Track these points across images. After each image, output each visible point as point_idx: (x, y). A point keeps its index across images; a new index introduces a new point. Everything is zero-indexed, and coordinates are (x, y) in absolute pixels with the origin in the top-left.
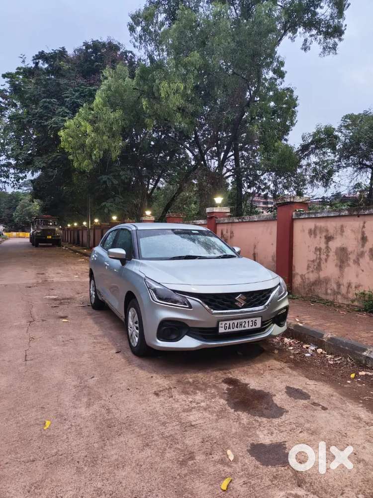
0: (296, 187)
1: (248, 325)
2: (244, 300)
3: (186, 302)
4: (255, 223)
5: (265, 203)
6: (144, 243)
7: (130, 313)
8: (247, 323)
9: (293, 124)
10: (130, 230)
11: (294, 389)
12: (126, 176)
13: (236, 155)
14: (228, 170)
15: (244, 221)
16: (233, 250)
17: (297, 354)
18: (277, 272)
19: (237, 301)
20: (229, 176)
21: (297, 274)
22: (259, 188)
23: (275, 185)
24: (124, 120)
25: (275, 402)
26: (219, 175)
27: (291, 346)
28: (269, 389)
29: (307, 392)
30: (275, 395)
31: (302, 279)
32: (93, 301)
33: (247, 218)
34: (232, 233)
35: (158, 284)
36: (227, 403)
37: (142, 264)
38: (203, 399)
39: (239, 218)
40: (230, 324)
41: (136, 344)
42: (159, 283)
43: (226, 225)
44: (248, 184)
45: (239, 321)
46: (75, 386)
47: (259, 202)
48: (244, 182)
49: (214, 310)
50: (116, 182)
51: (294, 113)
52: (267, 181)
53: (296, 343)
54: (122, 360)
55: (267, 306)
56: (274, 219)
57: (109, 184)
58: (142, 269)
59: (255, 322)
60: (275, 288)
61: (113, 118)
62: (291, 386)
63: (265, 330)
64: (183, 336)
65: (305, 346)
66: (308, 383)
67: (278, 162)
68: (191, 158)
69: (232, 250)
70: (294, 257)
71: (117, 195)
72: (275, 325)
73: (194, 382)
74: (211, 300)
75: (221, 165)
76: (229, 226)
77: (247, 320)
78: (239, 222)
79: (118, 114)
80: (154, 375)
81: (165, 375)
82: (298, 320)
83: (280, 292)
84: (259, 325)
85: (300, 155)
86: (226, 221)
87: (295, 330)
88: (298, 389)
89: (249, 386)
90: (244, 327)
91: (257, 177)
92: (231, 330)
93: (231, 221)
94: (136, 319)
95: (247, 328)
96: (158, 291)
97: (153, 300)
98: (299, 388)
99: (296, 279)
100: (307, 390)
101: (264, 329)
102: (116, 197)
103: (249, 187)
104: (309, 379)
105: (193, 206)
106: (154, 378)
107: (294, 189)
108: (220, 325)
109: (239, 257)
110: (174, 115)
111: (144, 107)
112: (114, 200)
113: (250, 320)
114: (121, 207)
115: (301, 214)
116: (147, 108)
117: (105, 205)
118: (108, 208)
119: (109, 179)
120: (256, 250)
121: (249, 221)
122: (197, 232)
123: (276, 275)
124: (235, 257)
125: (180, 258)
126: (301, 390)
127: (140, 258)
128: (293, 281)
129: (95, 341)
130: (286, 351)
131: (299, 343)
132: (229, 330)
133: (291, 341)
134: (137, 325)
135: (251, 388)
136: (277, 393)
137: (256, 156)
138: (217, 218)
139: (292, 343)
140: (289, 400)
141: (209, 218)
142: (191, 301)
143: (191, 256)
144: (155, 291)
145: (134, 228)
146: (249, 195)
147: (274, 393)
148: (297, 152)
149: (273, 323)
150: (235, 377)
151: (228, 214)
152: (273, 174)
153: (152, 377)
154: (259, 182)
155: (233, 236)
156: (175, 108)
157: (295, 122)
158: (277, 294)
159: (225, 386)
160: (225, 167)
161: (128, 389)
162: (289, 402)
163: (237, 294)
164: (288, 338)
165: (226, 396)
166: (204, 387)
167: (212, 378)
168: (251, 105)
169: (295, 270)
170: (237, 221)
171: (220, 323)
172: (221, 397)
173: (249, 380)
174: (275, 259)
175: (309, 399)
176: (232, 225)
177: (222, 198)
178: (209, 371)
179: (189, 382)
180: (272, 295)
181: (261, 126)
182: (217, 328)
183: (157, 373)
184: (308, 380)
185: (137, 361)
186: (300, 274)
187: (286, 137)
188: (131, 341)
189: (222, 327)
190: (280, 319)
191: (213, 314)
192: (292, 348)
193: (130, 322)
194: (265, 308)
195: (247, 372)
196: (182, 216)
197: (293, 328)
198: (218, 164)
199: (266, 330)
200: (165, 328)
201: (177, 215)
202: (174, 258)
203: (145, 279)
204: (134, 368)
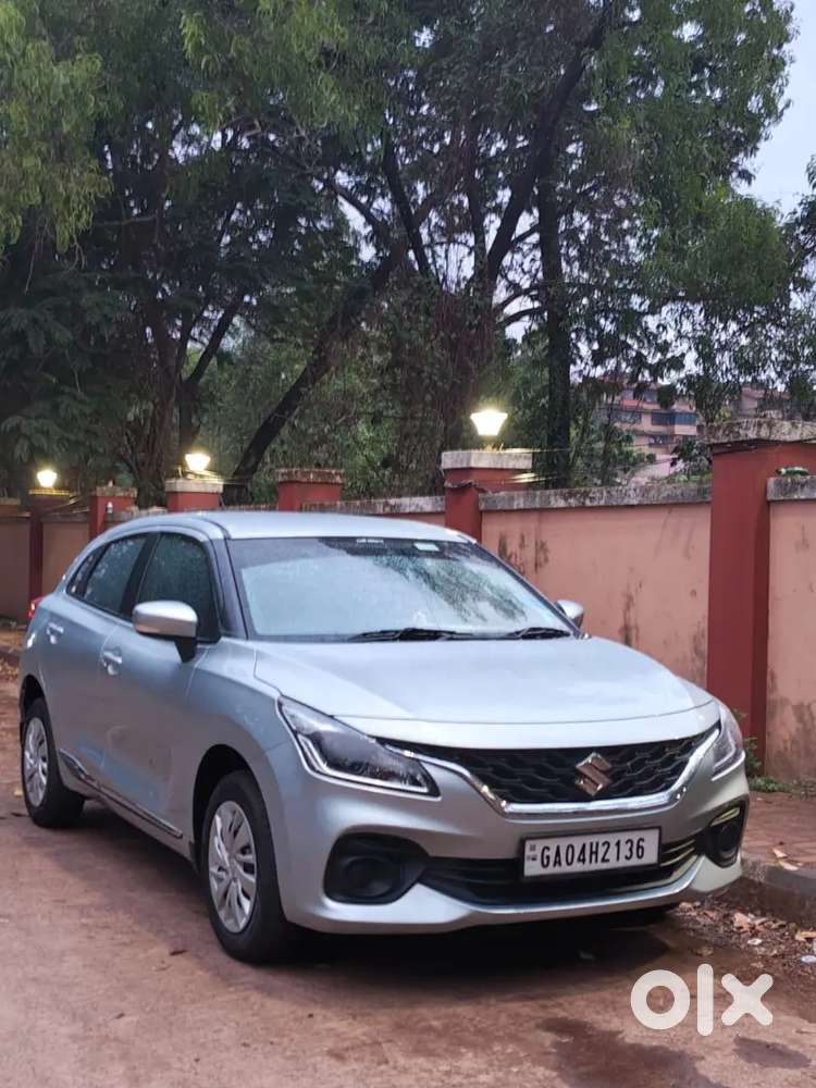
0: (785, 363)
1: (616, 857)
2: (605, 772)
3: (419, 777)
4: (632, 514)
5: (658, 419)
6: (257, 586)
7: (218, 819)
8: (613, 849)
9: (771, 110)
10: (202, 538)
11: (758, 1043)
12: (107, 310)
13: (545, 227)
14: (516, 291)
15: (588, 503)
16: (558, 612)
17: (775, 956)
18: (710, 690)
19: (582, 775)
20: (517, 317)
21: (785, 702)
22: (639, 361)
23: (706, 357)
24: (104, 90)
25: (702, 1072)
26: (477, 310)
27: (754, 933)
28: (685, 1043)
29: (801, 1050)
30: (703, 1058)
31: (800, 719)
32: (38, 797)
33: (599, 496)
34: (541, 547)
35: (328, 719)
36: (558, 1076)
37: (260, 656)
38: (483, 1067)
39: (571, 495)
40: (558, 848)
41: (242, 923)
42: (332, 717)
43: (515, 517)
44: (596, 346)
45: (588, 840)
46: (74, 1038)
47: (637, 414)
48: (578, 339)
49: (510, 801)
50: (63, 335)
51: (777, 65)
52: (670, 335)
53: (774, 926)
54: (200, 973)
55: (676, 792)
56: (700, 500)
57: (36, 344)
58: (264, 670)
59: (638, 847)
60: (703, 736)
61: (65, 87)
62: (752, 1038)
63: (670, 875)
64: (409, 888)
65: (800, 936)
66: (804, 1030)
67: (717, 267)
68: (355, 234)
69: (553, 611)
70: (771, 643)
71: (67, 390)
72: (703, 859)
73: (446, 1027)
74: (499, 771)
75: (489, 268)
76: (531, 523)
77: (613, 838)
78: (568, 509)
79: (83, 68)
80: (318, 1011)
81: (350, 1011)
82: (780, 854)
83: (720, 752)
84: (651, 856)
85: (802, 238)
86: (519, 503)
87: (768, 883)
88: (773, 1044)
89: (620, 1036)
90: (603, 860)
91: (630, 321)
92: (564, 868)
93: (538, 506)
94: (246, 835)
95: (613, 864)
96: (327, 741)
97: (313, 768)
98: (778, 1041)
99: (778, 719)
100: (803, 1045)
101: (670, 870)
102: (63, 393)
103: (598, 358)
104: (810, 1021)
105: (363, 430)
106: (319, 1018)
107: (780, 374)
108: (528, 852)
109: (577, 635)
110: (308, 79)
111: (188, 46)
112: (56, 407)
113: (624, 837)
114: (81, 436)
115: (795, 486)
116: (198, 48)
117: (18, 427)
118: (28, 438)
119: (35, 321)
120: (632, 614)
121: (608, 508)
122: (433, 548)
123: (707, 697)
124: (567, 635)
125: (384, 636)
126: (783, 1046)
127: (250, 634)
128: (770, 729)
129: (84, 920)
130: (741, 952)
131: (782, 926)
132: (557, 870)
133: (757, 922)
134: (250, 858)
135: (629, 1040)
136: (708, 1053)
137: (625, 232)
138: (483, 491)
139: (758, 928)
140: (746, 1068)
141: (452, 490)
142: (435, 773)
143: (422, 631)
144: (317, 739)
145: (217, 534)
146: (594, 387)
147: (699, 1051)
148: (790, 227)
149: (699, 852)
150: (577, 1017)
151: (526, 478)
152: (697, 308)
153: (311, 1016)
154: (639, 340)
155: (546, 560)
156: (312, 55)
157: (780, 106)
158: (711, 756)
159: (548, 1038)
160: (505, 277)
161: (244, 1045)
162: (746, 1073)
163: (582, 752)
164: (745, 912)
165: (552, 1059)
166: (481, 1039)
167: (503, 1019)
168: (611, 39)
169: (775, 688)
170: (561, 503)
171: (528, 844)
172: (535, 1062)
173: (622, 1024)
174: (704, 646)
175: (807, 1066)
176: (540, 521)
177: (504, 416)
178: (493, 1001)
179: (430, 1029)
180: (695, 759)
181: (647, 118)
182: (517, 863)
183: (325, 1005)
184: (806, 1022)
185: (249, 974)
186: (794, 702)
187: (747, 163)
188: (222, 914)
189: (534, 859)
190: (719, 839)
191: (505, 815)
192: (758, 941)
193: (219, 848)
194: (673, 798)
195: (613, 1002)
196: (338, 479)
197: (762, 880)
198: (475, 267)
199: (676, 875)
200: (350, 859)
201: (319, 474)
202: (365, 635)
203: (280, 705)
204: (248, 993)
